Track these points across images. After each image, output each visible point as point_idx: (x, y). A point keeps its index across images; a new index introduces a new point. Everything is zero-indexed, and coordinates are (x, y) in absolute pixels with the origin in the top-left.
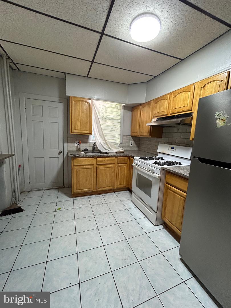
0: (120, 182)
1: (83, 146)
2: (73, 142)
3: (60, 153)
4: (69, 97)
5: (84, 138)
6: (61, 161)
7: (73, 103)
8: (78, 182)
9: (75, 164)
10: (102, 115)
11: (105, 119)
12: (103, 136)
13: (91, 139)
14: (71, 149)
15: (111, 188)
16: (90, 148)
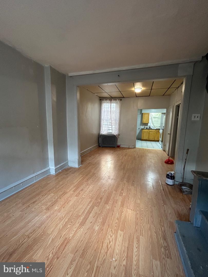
0: (157, 138)
1: (146, 127)
2: (143, 126)
3: (139, 129)
4: (143, 113)
5: (146, 124)
6: (139, 131)
7: (144, 115)
8: (143, 136)
9: (143, 131)
10: (154, 116)
11: (155, 118)
12: (153, 124)
13: (149, 125)
14: (142, 128)
15: (154, 139)
16: (148, 128)
